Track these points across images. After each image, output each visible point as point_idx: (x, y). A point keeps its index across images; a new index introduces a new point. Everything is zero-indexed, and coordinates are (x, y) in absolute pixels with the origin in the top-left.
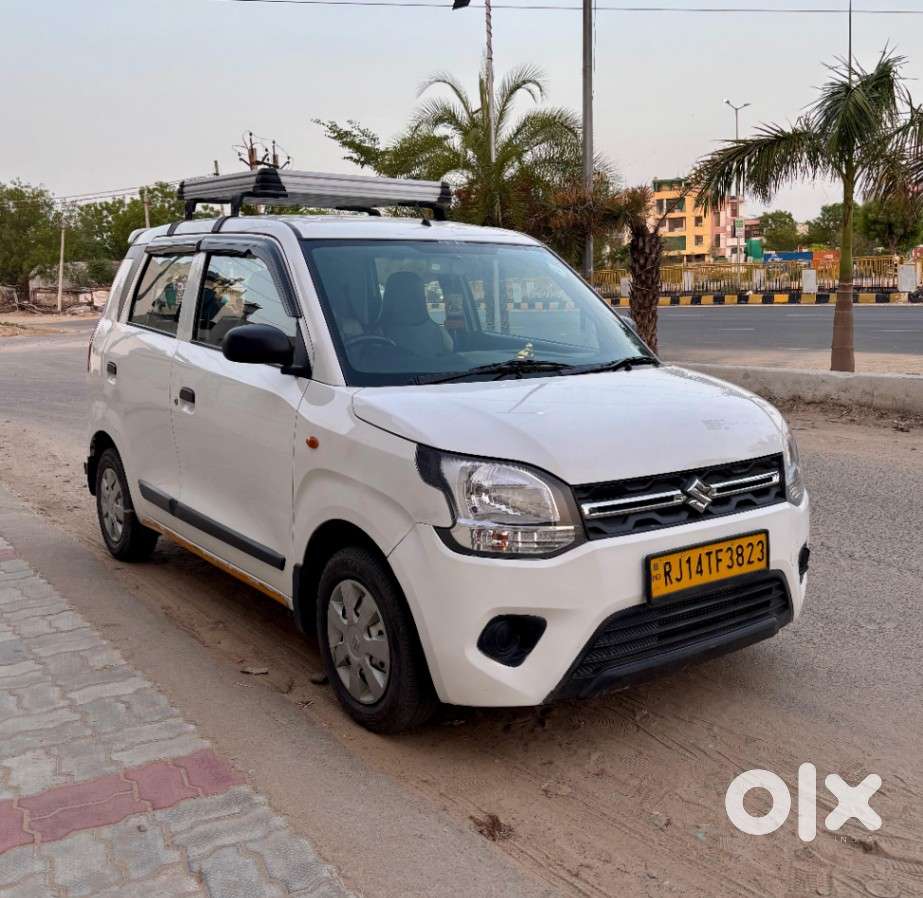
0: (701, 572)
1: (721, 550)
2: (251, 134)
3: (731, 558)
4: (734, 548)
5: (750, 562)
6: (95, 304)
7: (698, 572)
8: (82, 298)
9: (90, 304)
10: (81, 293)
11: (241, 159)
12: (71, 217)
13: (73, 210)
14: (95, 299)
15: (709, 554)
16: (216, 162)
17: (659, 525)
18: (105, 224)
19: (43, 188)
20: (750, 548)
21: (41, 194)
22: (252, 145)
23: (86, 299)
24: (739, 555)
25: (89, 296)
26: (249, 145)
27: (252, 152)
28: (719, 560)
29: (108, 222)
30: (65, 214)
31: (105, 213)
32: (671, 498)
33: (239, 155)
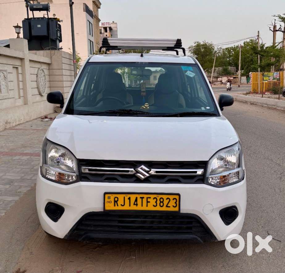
0: (137, 205)
1: (150, 198)
2: (275, 20)
3: (156, 202)
4: (158, 199)
5: (167, 206)
6: (223, 82)
7: (134, 204)
8: (219, 79)
9: (221, 81)
10: (219, 78)
11: (270, 30)
12: (219, 52)
13: (220, 50)
14: (223, 80)
15: (142, 198)
16: (259, 31)
17: (119, 181)
18: (231, 55)
19: (212, 43)
20: (168, 200)
21: (211, 45)
22: (275, 24)
23: (220, 80)
24: (161, 202)
25: (221, 79)
26: (274, 24)
27: (275, 27)
28: (148, 202)
29: (232, 54)
30: (218, 51)
31: (232, 50)
32: (128, 171)
33: (270, 28)
